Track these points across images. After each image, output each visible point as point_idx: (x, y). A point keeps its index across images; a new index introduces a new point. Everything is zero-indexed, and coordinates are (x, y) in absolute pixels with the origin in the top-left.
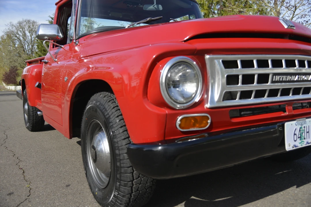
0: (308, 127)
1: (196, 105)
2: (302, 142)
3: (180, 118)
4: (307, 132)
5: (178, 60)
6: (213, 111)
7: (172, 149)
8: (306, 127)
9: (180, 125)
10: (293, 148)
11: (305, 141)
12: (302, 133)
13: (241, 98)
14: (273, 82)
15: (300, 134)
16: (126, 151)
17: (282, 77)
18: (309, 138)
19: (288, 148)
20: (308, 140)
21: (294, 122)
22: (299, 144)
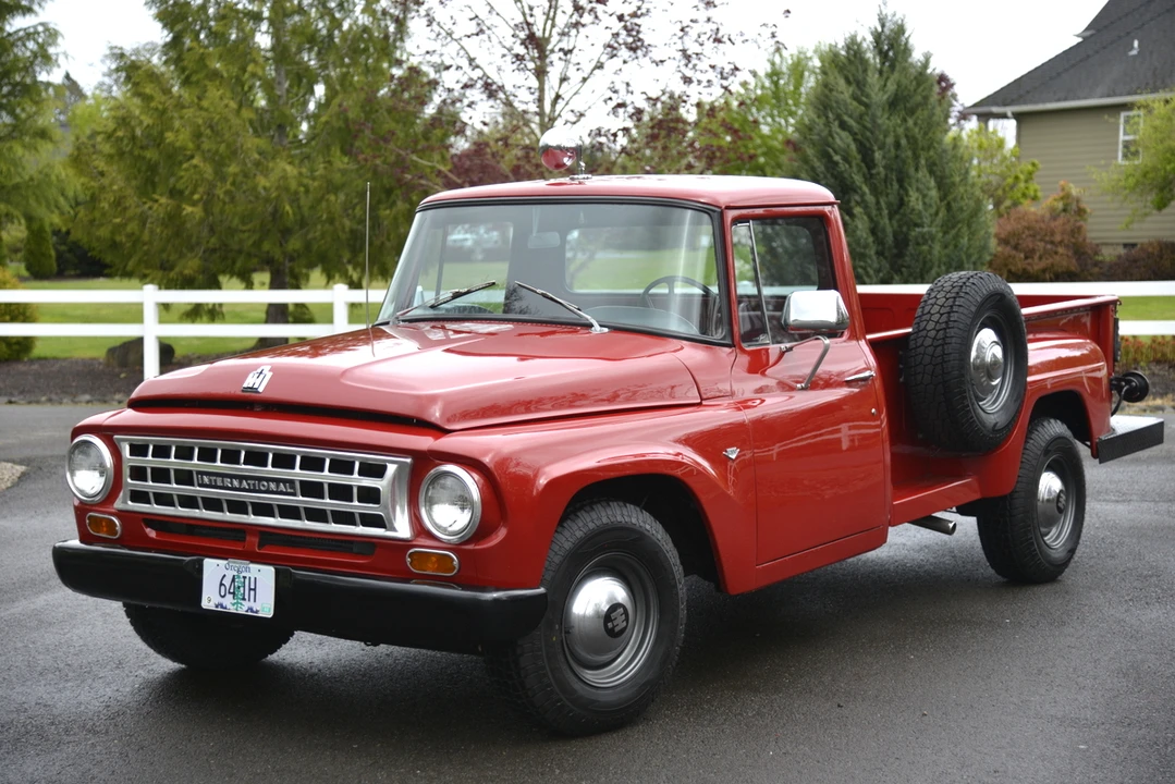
0: (252, 580)
2: (237, 603)
4: (250, 589)
8: (250, 578)
9: (90, 525)
10: (217, 607)
11: (246, 604)
12: (239, 587)
14: (200, 485)
17: (213, 478)
18: (255, 601)
19: (205, 604)
20: (251, 604)
21: (225, 562)
22: (230, 605)
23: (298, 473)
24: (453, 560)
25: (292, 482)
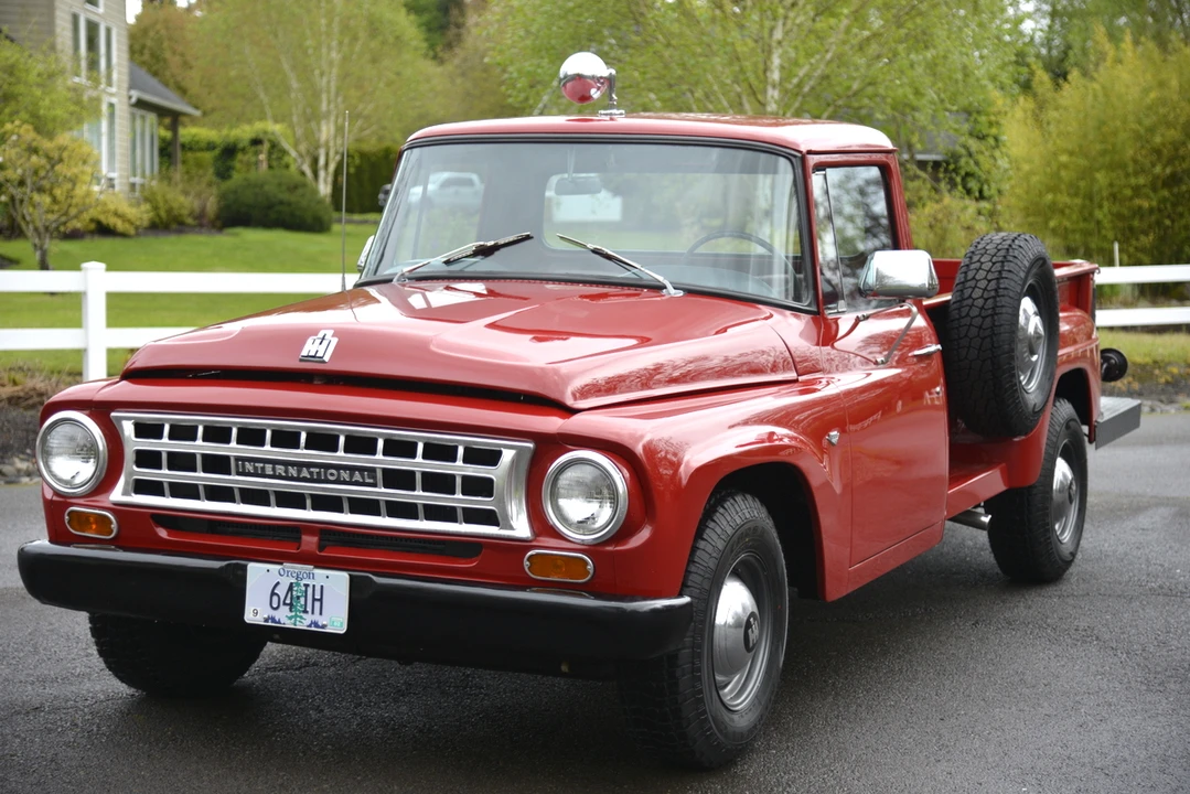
2: (296, 616)
4: (314, 600)
8: (314, 586)
9: (69, 523)
10: (266, 621)
11: (309, 618)
12: (298, 598)
14: (239, 474)
15: (292, 599)
17: (259, 465)
19: (249, 617)
20: (316, 617)
21: (278, 567)
22: (284, 618)
23: (380, 460)
24: (587, 563)
25: (372, 471)
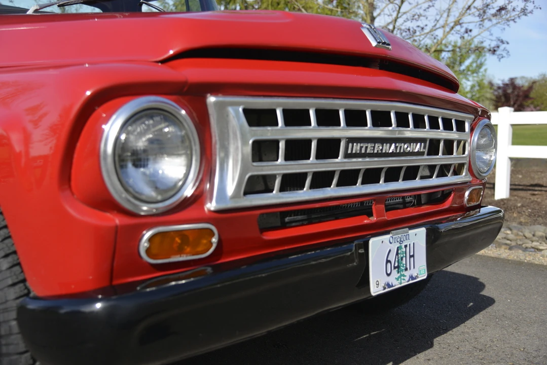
0: (412, 245)
1: (187, 203)
2: (401, 275)
3: (148, 235)
4: (411, 257)
5: (145, 106)
6: (223, 216)
7: (127, 305)
9: (148, 251)
10: (385, 288)
11: (407, 274)
12: (402, 258)
13: (282, 189)
14: (347, 156)
15: (398, 261)
16: (14, 315)
17: (364, 145)
18: (414, 268)
19: (374, 290)
20: (412, 272)
21: (388, 236)
22: (395, 281)
23: (428, 132)
24: (482, 191)
25: (425, 142)
